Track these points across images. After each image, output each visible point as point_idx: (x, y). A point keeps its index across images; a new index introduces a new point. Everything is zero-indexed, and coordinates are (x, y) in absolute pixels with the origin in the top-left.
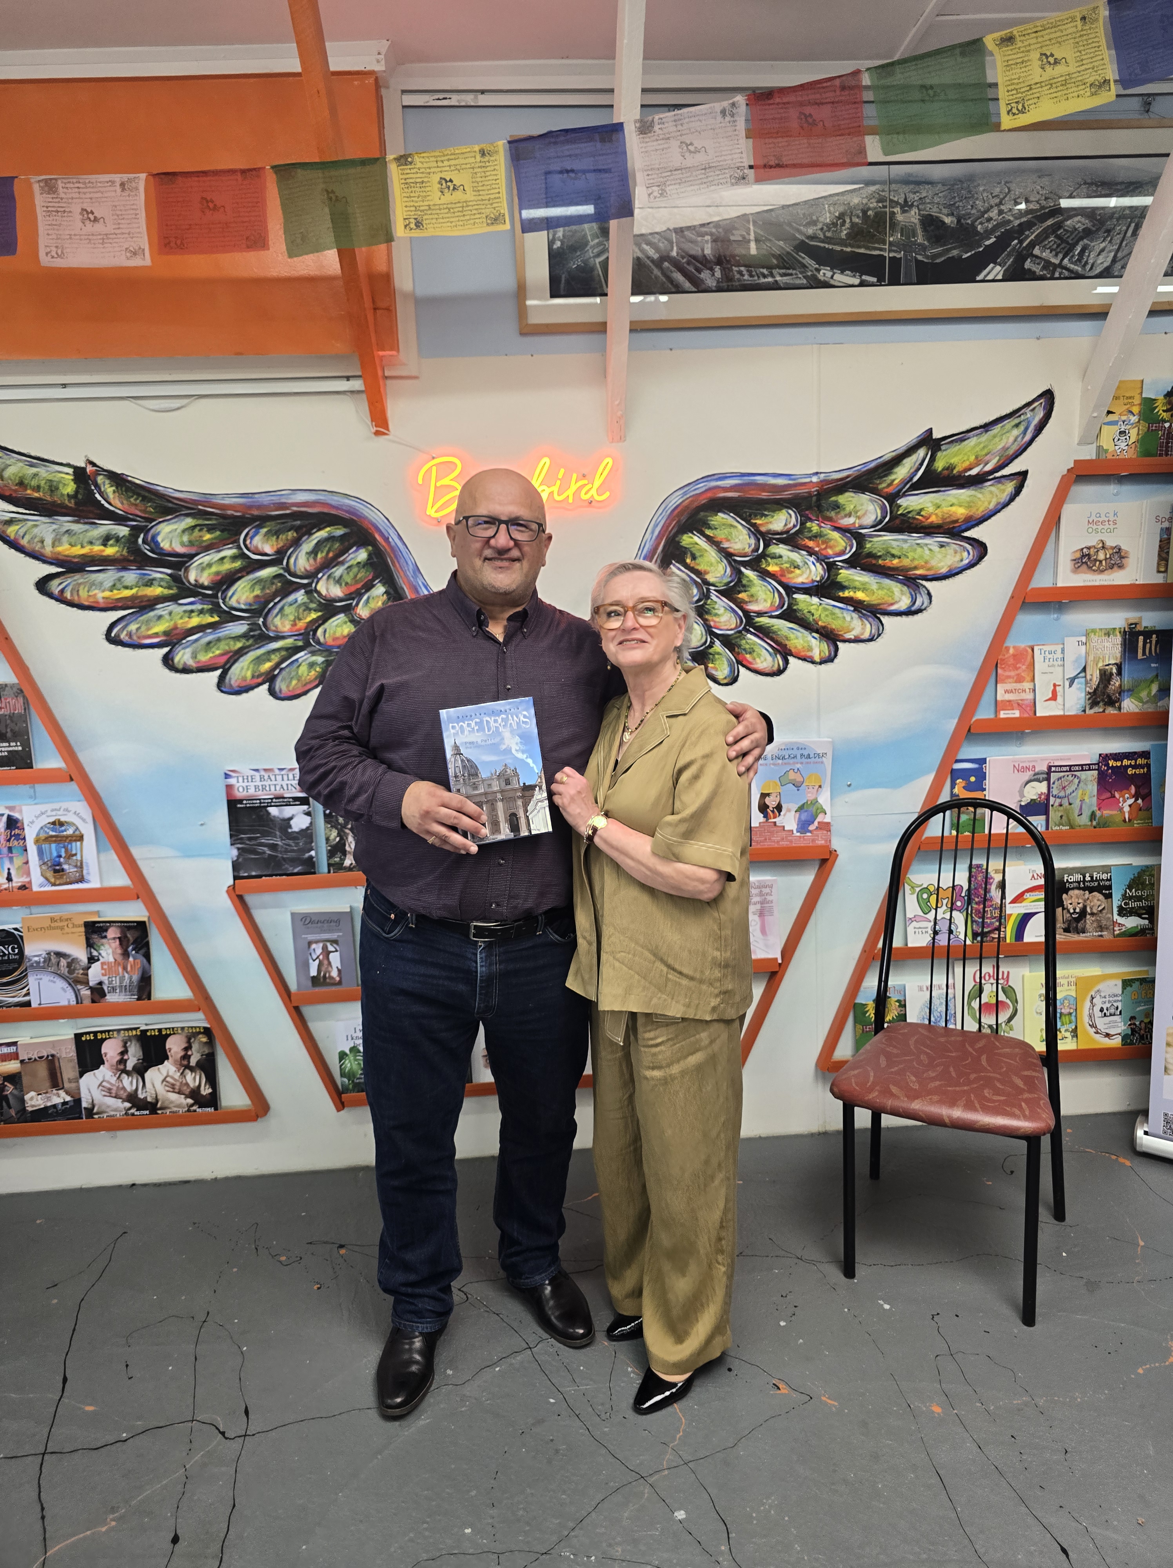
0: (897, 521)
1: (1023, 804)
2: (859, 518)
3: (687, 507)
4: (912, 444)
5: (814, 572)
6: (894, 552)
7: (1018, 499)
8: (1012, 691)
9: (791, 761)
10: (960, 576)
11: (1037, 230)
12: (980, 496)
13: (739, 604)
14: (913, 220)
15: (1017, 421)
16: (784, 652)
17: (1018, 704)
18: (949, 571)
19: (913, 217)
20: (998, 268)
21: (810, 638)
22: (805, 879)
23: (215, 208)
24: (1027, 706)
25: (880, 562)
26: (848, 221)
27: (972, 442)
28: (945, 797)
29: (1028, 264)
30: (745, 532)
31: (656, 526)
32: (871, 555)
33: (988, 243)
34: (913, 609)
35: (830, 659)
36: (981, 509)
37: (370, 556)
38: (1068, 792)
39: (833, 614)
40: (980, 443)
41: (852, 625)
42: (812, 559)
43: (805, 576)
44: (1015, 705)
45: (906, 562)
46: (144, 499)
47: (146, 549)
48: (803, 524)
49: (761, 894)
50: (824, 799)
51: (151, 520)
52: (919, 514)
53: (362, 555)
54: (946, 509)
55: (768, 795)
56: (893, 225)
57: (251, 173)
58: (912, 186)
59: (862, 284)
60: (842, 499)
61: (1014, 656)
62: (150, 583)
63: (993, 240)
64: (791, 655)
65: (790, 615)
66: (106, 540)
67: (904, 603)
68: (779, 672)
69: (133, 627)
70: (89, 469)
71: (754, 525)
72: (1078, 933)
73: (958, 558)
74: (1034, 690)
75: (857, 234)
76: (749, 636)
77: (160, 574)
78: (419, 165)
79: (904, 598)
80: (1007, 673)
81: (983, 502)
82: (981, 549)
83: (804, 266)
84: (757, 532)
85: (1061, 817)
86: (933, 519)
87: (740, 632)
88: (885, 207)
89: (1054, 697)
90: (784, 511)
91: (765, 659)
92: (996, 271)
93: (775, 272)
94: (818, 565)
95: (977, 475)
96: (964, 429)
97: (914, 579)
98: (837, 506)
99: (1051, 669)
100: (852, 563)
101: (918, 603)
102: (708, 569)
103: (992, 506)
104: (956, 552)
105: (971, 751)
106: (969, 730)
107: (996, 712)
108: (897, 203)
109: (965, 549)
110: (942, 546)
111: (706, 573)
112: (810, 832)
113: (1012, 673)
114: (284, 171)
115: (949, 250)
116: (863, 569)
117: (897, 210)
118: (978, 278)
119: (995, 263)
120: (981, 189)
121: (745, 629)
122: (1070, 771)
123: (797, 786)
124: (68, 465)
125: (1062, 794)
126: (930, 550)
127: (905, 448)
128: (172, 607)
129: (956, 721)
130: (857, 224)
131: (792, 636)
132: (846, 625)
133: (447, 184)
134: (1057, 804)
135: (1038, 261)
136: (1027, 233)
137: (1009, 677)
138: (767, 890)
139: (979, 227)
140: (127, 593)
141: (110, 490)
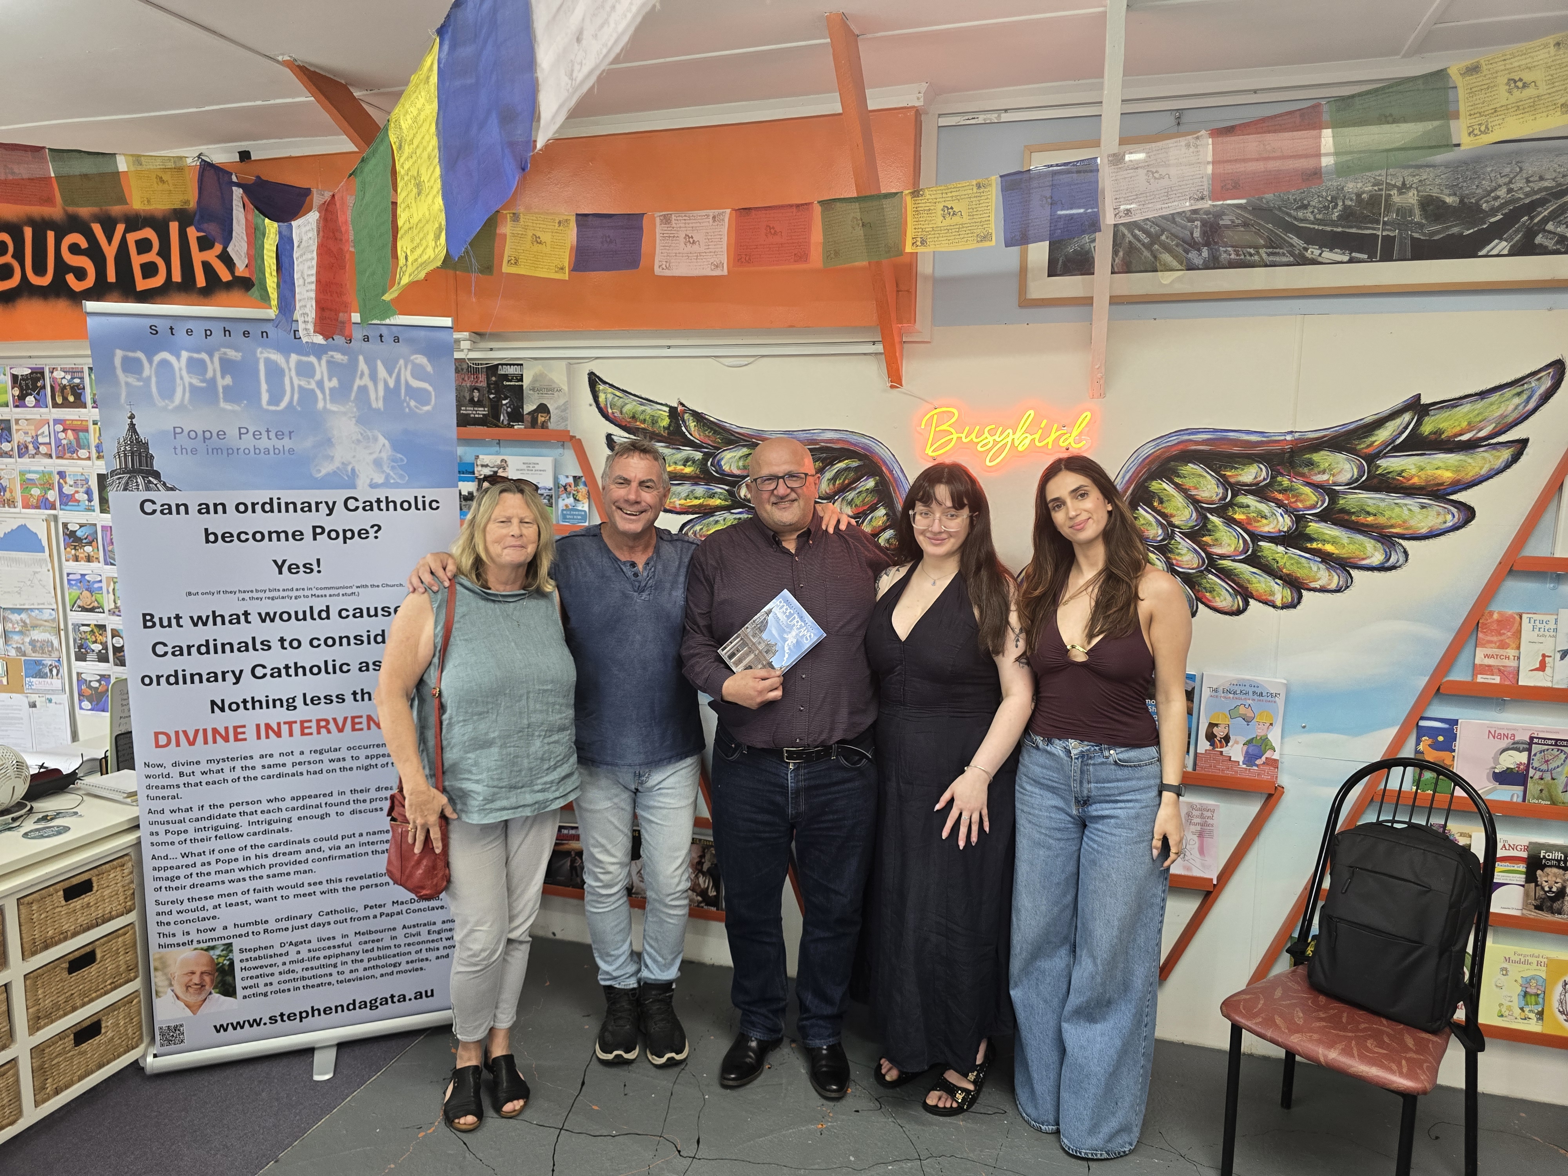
0: (1375, 481)
1: (1497, 771)
2: (1334, 475)
3: (1159, 457)
4: (1397, 408)
5: (1283, 523)
6: (1368, 509)
7: (1514, 466)
8: (1493, 656)
9: (1243, 697)
10: (1442, 538)
11: (1551, 207)
12: (1470, 461)
13: (1203, 546)
14: (1411, 201)
15: (1519, 390)
16: (1245, 594)
17: (1499, 670)
18: (1430, 531)
19: (1412, 198)
20: (1504, 243)
21: (1272, 583)
22: (1251, 809)
23: (775, 233)
24: (1510, 673)
25: (1353, 518)
26: (1340, 203)
27: (1466, 408)
28: (1407, 752)
29: (1539, 239)
30: (1213, 482)
31: (1126, 472)
32: (1343, 511)
33: (1493, 220)
34: (1386, 565)
35: (1293, 605)
36: (1471, 474)
37: (877, 484)
38: (1552, 766)
39: (1298, 563)
40: (1474, 410)
41: (1319, 576)
42: (1280, 511)
43: (1272, 526)
44: (1495, 671)
45: (1381, 520)
46: (715, 432)
47: (712, 470)
48: (1273, 478)
49: (1202, 816)
50: (1274, 736)
51: (718, 449)
52: (1400, 474)
53: (871, 483)
54: (1430, 472)
55: (1217, 725)
56: (1389, 206)
57: (805, 207)
58: (1411, 170)
59: (1351, 261)
60: (1316, 457)
61: (1499, 622)
62: (712, 496)
63: (1499, 217)
64: (1253, 597)
65: (1254, 560)
66: (685, 462)
67: (1377, 558)
68: (1239, 612)
69: (698, 528)
70: (680, 408)
71: (1223, 476)
72: (1553, 913)
73: (1441, 519)
74: (1519, 658)
75: (1348, 215)
76: (1210, 576)
77: (720, 489)
78: (928, 197)
79: (1376, 554)
80: (1489, 638)
81: (1474, 467)
82: (1469, 513)
83: (1292, 245)
84: (1225, 483)
85: (1541, 791)
86: (1415, 480)
87: (1202, 572)
88: (1381, 190)
89: (1542, 667)
90: (1255, 465)
91: (1225, 598)
92: (1503, 246)
93: (1262, 251)
94: (1286, 516)
95: (1469, 440)
96: (1457, 396)
97: (1390, 537)
98: (1311, 464)
99: (1542, 639)
100: (1322, 517)
101: (1393, 560)
102: (1174, 512)
103: (1483, 472)
104: (1439, 514)
105: (1441, 711)
106: (1438, 689)
107: (1474, 675)
108: (1394, 186)
109: (1449, 512)
110: (1423, 507)
111: (1172, 516)
112: (1257, 766)
113: (1495, 639)
114: (827, 204)
115: (1448, 228)
116: (1334, 524)
117: (1394, 192)
118: (1480, 254)
119: (1501, 239)
120: (1489, 169)
121: (1206, 569)
122: (1556, 745)
123: (1248, 720)
124: (666, 405)
125: (1544, 767)
126: (1410, 510)
127: (1388, 412)
128: (727, 515)
129: (1427, 678)
130: (1350, 206)
131: (1254, 580)
132: (1313, 574)
133: (949, 211)
134: (1537, 777)
135: (1551, 236)
136: (1539, 209)
137: (1491, 642)
138: (1209, 814)
139: (1484, 206)
140: (697, 502)
141: (692, 424)
